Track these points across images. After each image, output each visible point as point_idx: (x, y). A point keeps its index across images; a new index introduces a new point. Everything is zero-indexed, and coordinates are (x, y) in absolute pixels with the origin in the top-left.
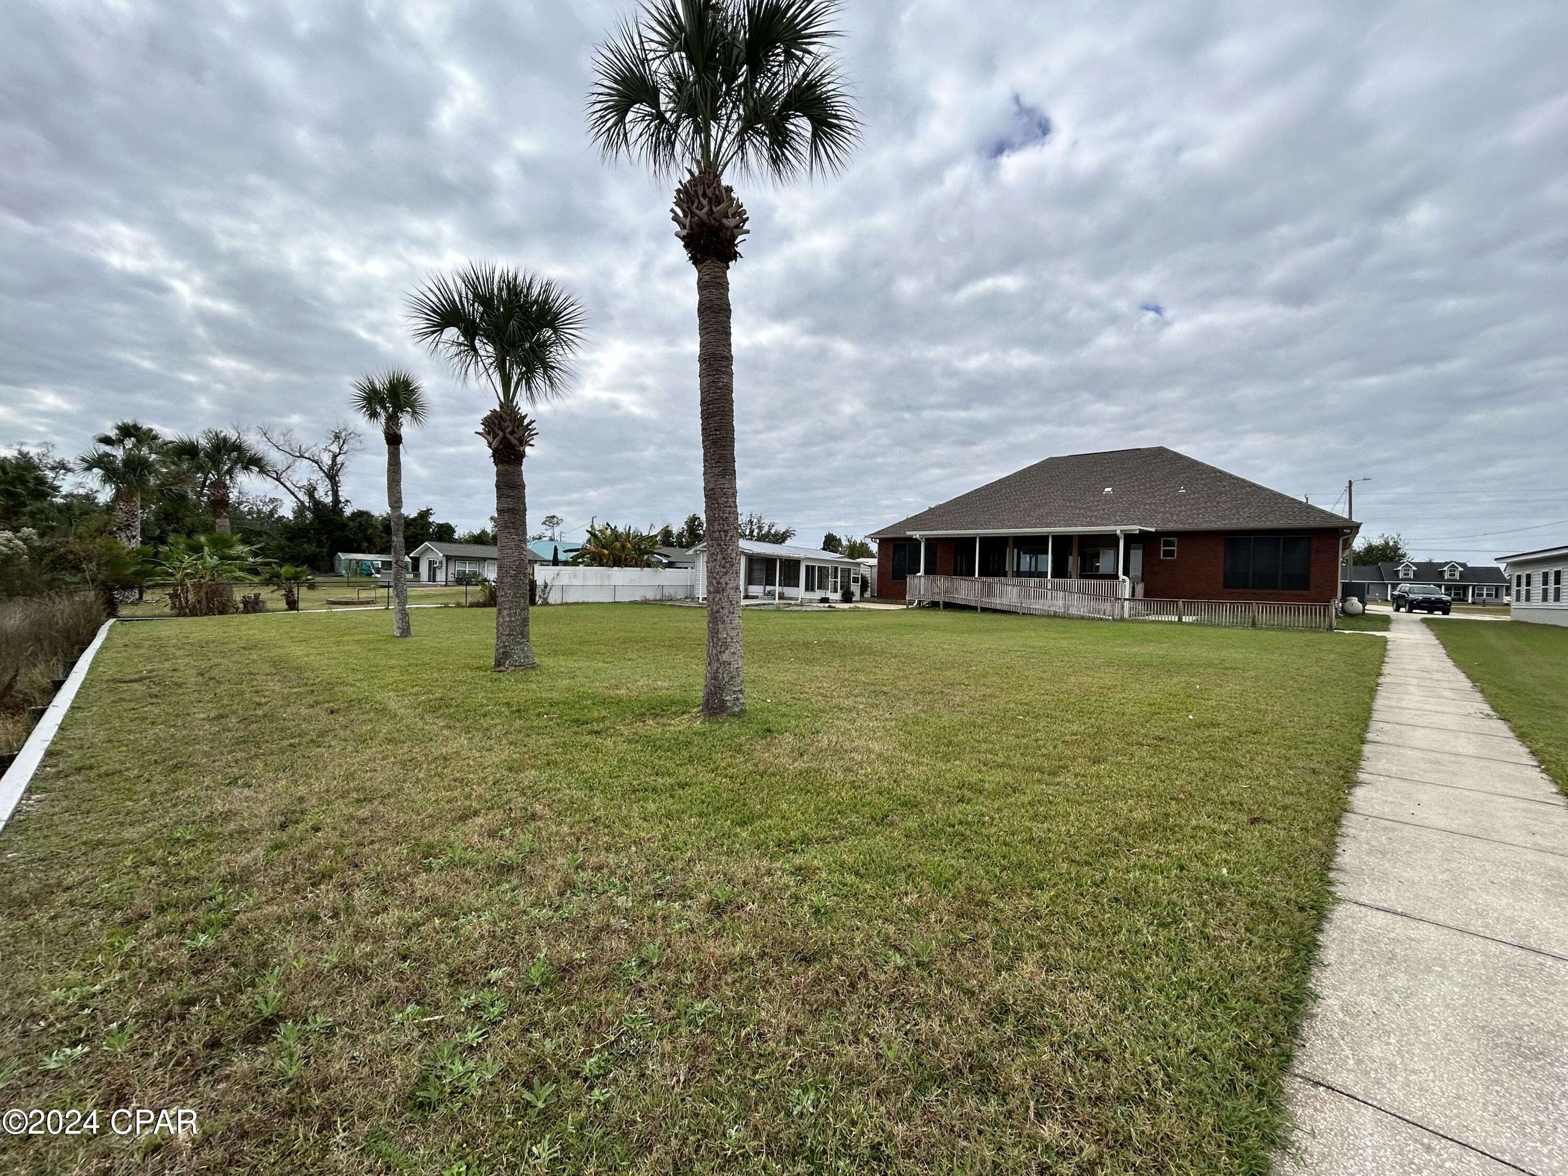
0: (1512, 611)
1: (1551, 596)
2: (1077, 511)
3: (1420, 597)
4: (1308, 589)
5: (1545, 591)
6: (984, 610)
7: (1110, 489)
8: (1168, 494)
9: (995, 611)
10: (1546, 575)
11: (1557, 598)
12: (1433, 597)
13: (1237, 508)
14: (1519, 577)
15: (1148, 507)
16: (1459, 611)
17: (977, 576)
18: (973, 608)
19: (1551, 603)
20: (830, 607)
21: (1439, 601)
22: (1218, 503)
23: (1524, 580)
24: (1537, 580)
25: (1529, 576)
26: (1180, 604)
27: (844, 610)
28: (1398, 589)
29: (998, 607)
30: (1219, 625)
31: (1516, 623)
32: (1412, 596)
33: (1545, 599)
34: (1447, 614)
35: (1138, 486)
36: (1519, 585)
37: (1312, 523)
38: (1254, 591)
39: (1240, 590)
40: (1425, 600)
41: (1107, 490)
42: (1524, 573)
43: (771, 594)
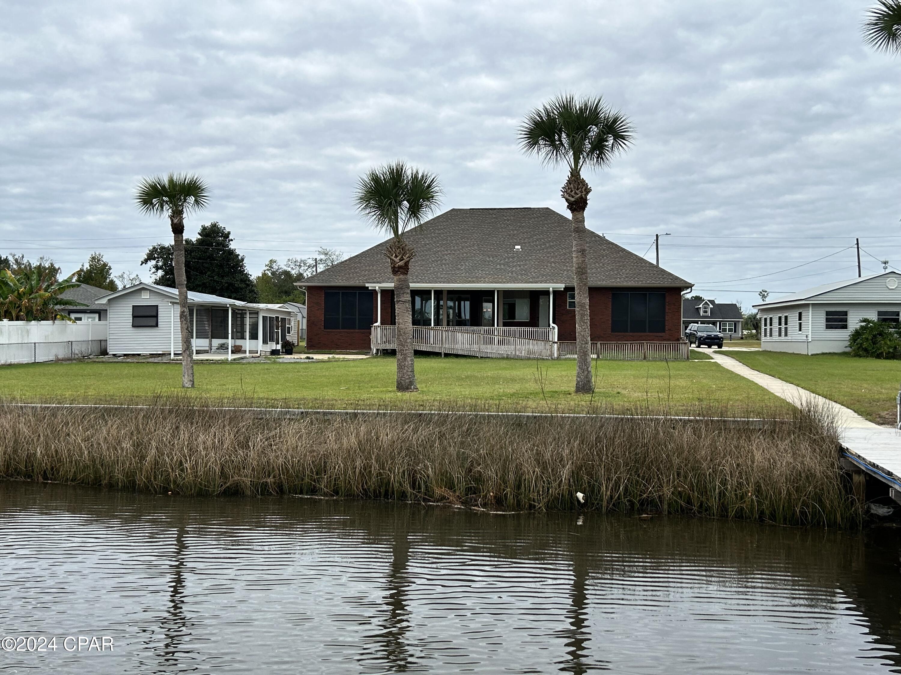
0: (762, 343)
1: (783, 333)
2: (498, 267)
3: (704, 334)
4: (664, 331)
5: (780, 329)
6: (447, 355)
7: (519, 247)
8: (565, 254)
9: (457, 356)
10: (780, 318)
11: (786, 335)
12: (713, 334)
13: (617, 270)
14: (766, 319)
15: (553, 265)
16: (728, 345)
17: (432, 325)
18: (437, 355)
19: (783, 337)
20: (308, 358)
21: (717, 338)
22: (603, 265)
23: (768, 321)
24: (776, 321)
25: (771, 319)
26: (599, 345)
27: (322, 361)
28: (689, 328)
29: (460, 353)
30: (624, 360)
31: (765, 353)
32: (699, 334)
33: (780, 335)
34: (721, 348)
35: (541, 245)
36: (766, 325)
37: (667, 283)
38: (631, 334)
39: (623, 334)
40: (709, 337)
41: (517, 247)
42: (768, 317)
43: (223, 347)
